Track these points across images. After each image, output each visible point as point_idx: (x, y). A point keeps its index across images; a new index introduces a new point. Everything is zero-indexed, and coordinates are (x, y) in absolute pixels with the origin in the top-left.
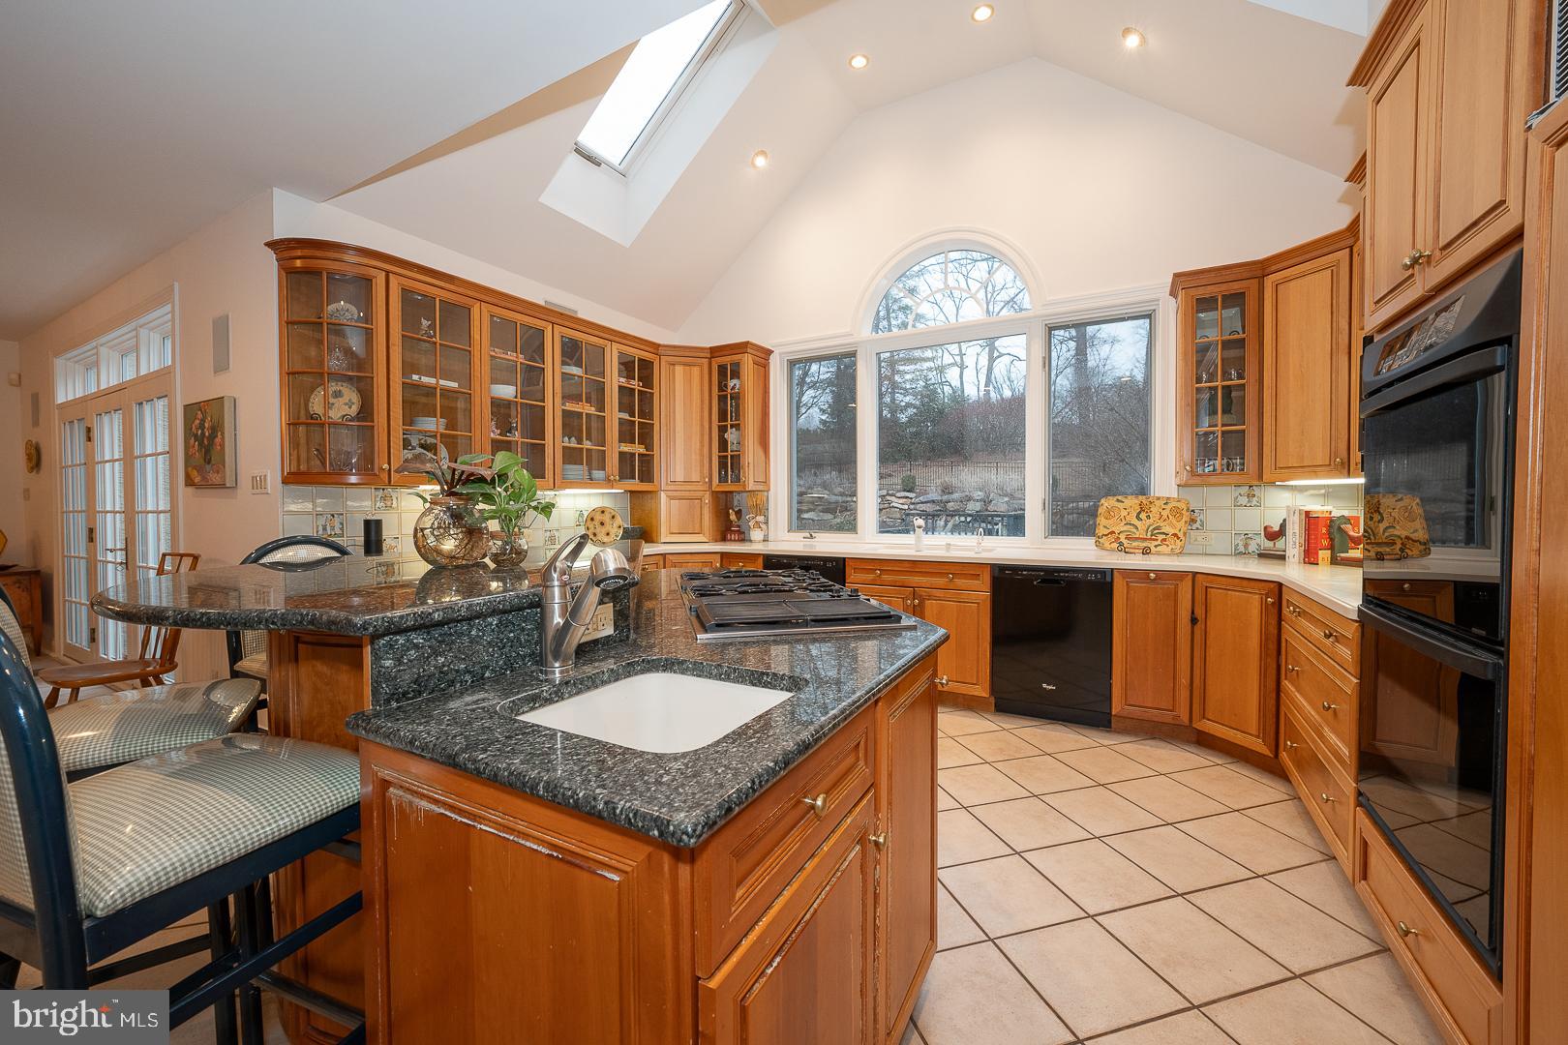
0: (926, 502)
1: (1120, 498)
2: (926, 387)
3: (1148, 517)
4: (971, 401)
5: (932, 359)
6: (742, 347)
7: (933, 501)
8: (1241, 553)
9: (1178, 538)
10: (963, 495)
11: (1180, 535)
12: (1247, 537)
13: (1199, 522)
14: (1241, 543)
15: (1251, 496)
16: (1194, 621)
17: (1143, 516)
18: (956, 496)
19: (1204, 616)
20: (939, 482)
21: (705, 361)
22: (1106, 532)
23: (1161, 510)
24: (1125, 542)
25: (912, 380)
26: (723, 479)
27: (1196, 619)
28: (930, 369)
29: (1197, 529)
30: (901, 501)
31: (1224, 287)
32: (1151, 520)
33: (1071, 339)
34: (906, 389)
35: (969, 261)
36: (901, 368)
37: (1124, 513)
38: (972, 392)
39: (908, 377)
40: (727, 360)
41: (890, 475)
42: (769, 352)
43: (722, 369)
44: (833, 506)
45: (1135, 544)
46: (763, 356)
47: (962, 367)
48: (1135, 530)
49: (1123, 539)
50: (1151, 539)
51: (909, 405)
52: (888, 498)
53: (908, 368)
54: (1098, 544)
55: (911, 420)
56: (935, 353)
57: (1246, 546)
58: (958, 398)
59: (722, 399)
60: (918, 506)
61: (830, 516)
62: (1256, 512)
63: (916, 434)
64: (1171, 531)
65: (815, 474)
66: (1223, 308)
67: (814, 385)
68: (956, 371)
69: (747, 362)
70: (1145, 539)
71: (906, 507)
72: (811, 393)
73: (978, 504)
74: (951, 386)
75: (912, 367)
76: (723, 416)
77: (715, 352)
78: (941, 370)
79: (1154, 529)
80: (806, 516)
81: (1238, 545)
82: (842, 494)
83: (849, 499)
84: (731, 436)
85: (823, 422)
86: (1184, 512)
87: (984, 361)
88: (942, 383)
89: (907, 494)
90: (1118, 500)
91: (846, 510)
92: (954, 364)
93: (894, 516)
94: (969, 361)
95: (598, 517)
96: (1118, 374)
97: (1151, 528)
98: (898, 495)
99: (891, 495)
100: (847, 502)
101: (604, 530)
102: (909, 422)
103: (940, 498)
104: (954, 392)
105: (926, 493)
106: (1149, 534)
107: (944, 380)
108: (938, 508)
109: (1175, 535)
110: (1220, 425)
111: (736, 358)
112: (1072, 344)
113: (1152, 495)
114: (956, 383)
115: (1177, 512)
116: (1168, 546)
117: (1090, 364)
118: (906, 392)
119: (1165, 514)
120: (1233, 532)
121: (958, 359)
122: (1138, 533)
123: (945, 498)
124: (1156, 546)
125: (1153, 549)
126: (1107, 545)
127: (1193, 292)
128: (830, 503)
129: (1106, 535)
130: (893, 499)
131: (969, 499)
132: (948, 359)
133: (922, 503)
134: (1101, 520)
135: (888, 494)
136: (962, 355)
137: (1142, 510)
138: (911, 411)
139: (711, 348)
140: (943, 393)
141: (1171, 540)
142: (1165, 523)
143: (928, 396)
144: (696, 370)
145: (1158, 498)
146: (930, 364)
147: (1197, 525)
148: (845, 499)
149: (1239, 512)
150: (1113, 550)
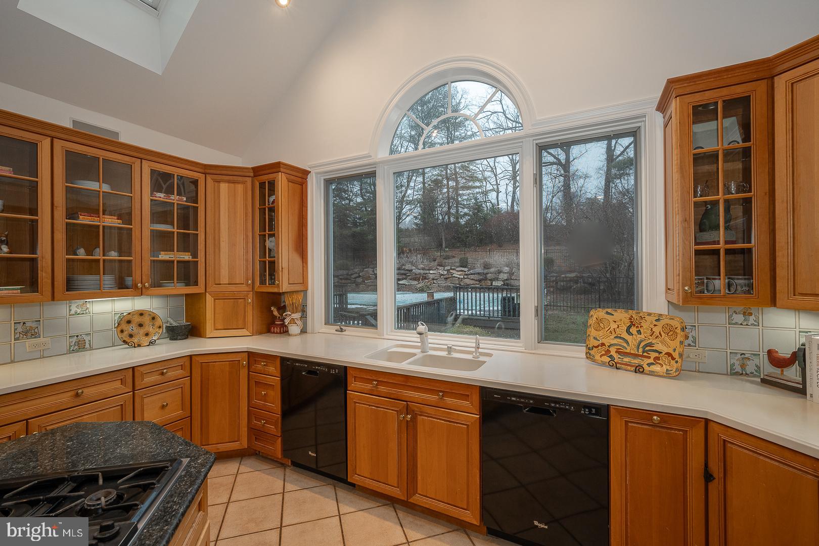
0: (474, 274)
1: (609, 310)
2: (476, 203)
3: (639, 332)
4: (502, 212)
5: (478, 187)
6: (276, 167)
7: (479, 273)
8: (737, 374)
9: (673, 359)
10: (496, 269)
11: (676, 355)
12: (744, 358)
13: (691, 338)
14: (737, 363)
15: (747, 314)
16: (708, 477)
17: (633, 330)
18: (492, 270)
19: (722, 475)
20: (482, 261)
21: (249, 180)
22: (596, 343)
23: (652, 327)
24: (616, 356)
25: (467, 200)
26: (263, 282)
27: (711, 476)
28: (477, 193)
29: (689, 345)
30: (459, 273)
31: (725, 92)
32: (642, 336)
33: (561, 175)
34: (464, 205)
35: (501, 130)
36: (461, 192)
37: (614, 326)
38: (503, 206)
39: (465, 197)
40: (265, 178)
41: (454, 257)
42: (306, 173)
43: (262, 185)
44: (418, 276)
45: (626, 360)
46: (300, 175)
47: (498, 192)
48: (625, 345)
49: (613, 353)
50: (642, 356)
51: (466, 214)
52: (451, 271)
53: (464, 192)
54: (589, 356)
55: (467, 223)
56: (481, 184)
57: (743, 366)
58: (495, 209)
59: (262, 211)
60: (469, 277)
61: (416, 282)
62: (754, 331)
63: (470, 231)
64: (665, 350)
65: (407, 256)
66: (724, 117)
67: (409, 203)
68: (494, 194)
69: (282, 181)
70: (636, 356)
71: (462, 277)
72: (408, 207)
73: (506, 275)
74: (491, 203)
75: (468, 192)
76: (263, 228)
77: (257, 171)
78: (485, 193)
79: (646, 345)
80: (401, 282)
81: (734, 364)
82: (423, 269)
83: (428, 272)
84: (269, 243)
85: (416, 224)
86: (678, 331)
87: (510, 189)
88: (485, 202)
89: (463, 269)
90: (608, 313)
91: (425, 278)
92: (493, 190)
93: (455, 282)
94: (502, 189)
95: (137, 319)
96: (589, 196)
97: (642, 344)
98: (458, 269)
99: (454, 269)
100: (427, 273)
101: (142, 331)
102: (465, 224)
103: (482, 271)
104: (493, 206)
105: (474, 268)
106: (641, 350)
107: (487, 199)
108: (481, 277)
109: (669, 354)
110: (722, 242)
111: (271, 176)
112: (562, 178)
113: (644, 310)
114: (494, 201)
115: (670, 331)
116: (662, 366)
117: (572, 190)
118: (464, 206)
119: (657, 330)
120: (729, 351)
121: (495, 187)
122: (628, 348)
123: (486, 271)
124: (649, 365)
125: (646, 367)
126: (597, 357)
127: (689, 99)
128: (416, 274)
129: (597, 347)
130: (454, 272)
131: (500, 272)
132: (489, 187)
133: (472, 274)
134: (592, 332)
135: (451, 269)
136: (497, 184)
137: (632, 324)
138: (468, 218)
139: (254, 169)
140: (487, 206)
141: (664, 359)
142: (657, 341)
143: (476, 209)
144: (240, 187)
145: (650, 314)
146: (477, 190)
147: (690, 341)
148: (426, 272)
149: (734, 330)
150: (603, 364)
